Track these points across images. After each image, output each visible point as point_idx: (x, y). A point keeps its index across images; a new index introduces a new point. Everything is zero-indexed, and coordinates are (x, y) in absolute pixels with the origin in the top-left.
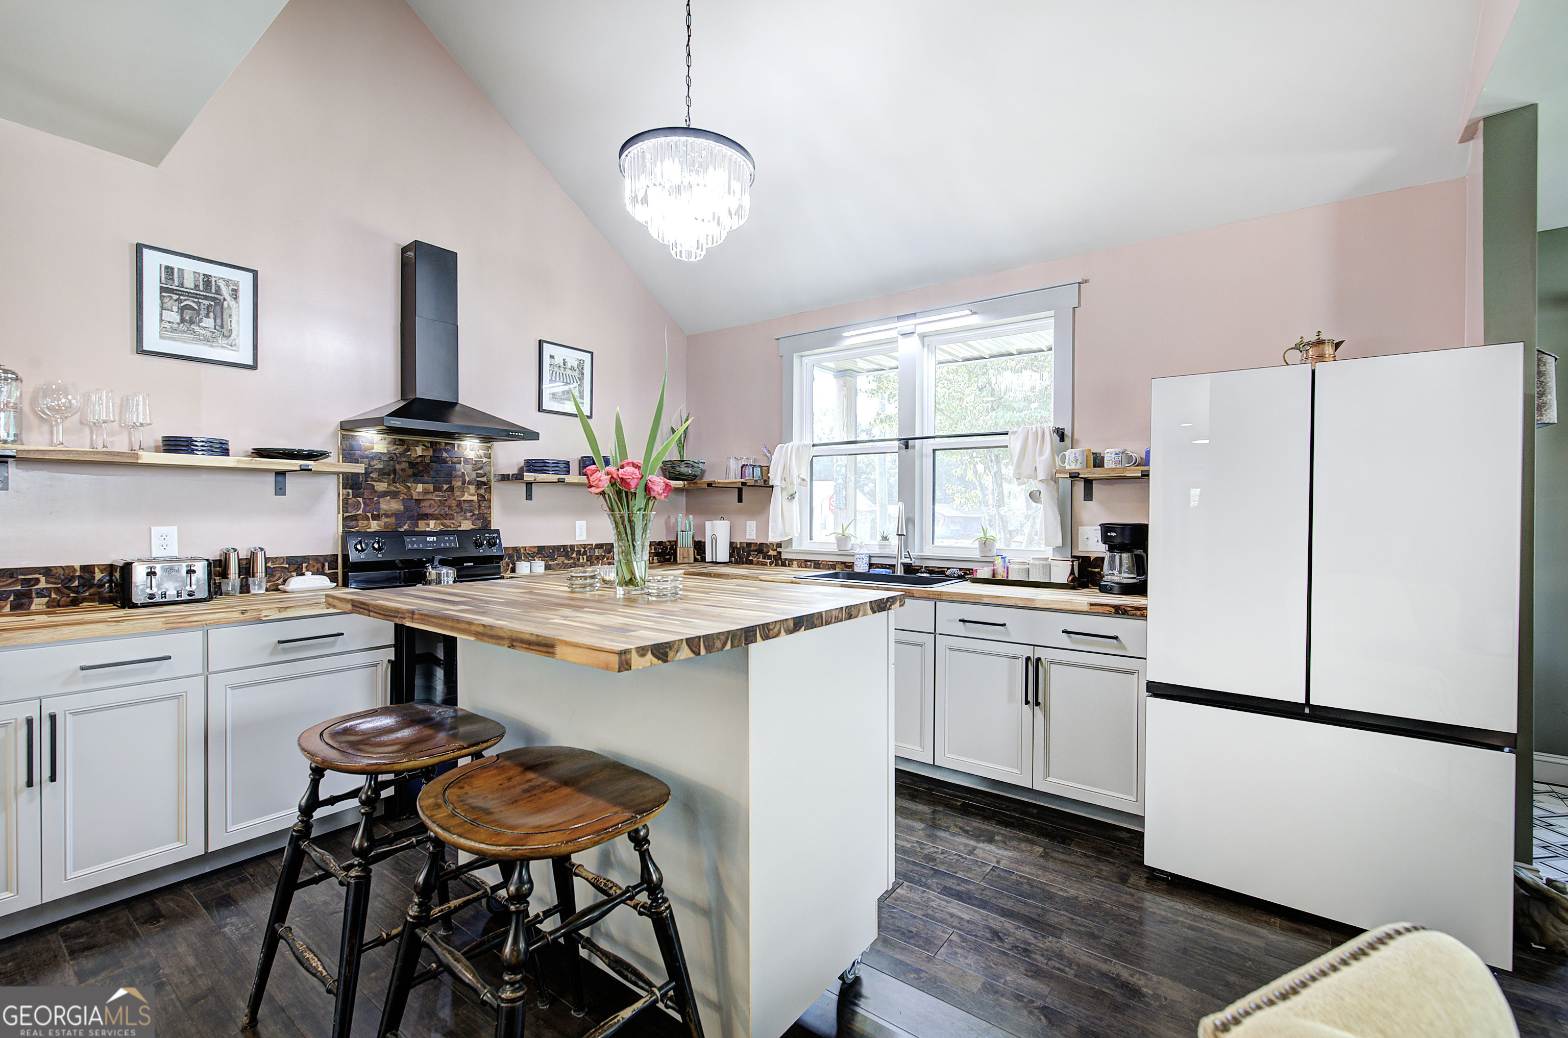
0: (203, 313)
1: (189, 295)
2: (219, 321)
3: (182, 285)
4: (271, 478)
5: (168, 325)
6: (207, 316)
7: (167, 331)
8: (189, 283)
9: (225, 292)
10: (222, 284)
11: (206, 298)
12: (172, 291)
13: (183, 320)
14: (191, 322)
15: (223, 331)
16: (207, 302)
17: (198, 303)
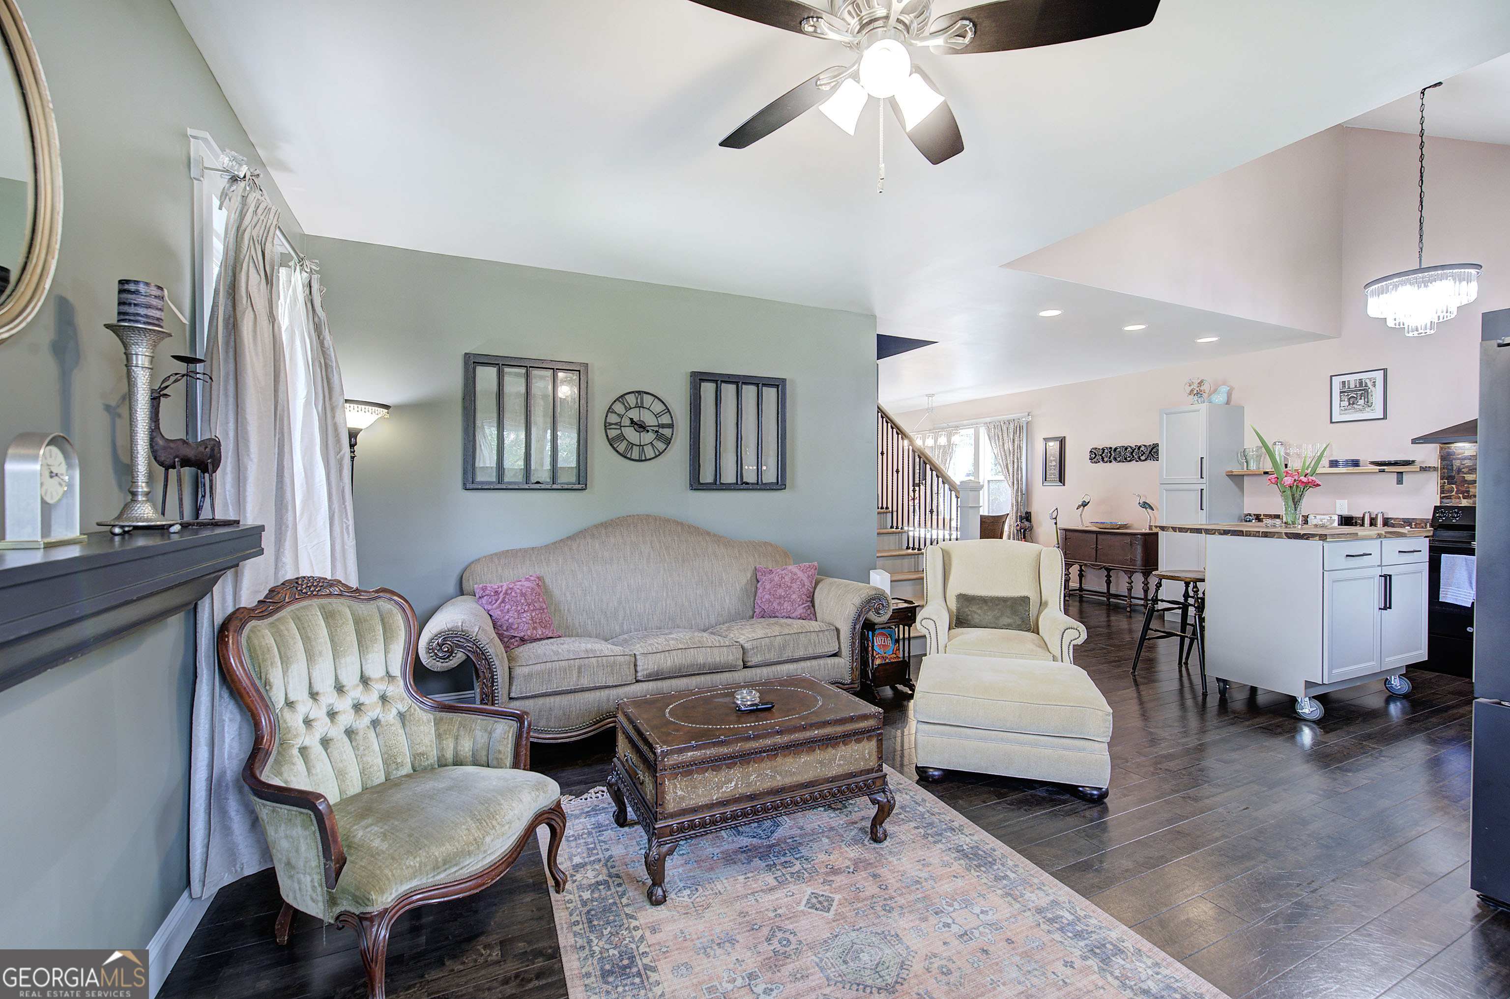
0: (1359, 398)
1: (1352, 391)
2: (1366, 400)
3: (1349, 388)
4: (1395, 475)
5: (1343, 408)
6: (1361, 399)
7: (1343, 410)
8: (1352, 386)
9: (1370, 384)
10: (1368, 381)
11: (1360, 390)
12: (1344, 392)
13: (1349, 404)
14: (1353, 404)
15: (1368, 404)
16: (1360, 392)
17: (1356, 394)
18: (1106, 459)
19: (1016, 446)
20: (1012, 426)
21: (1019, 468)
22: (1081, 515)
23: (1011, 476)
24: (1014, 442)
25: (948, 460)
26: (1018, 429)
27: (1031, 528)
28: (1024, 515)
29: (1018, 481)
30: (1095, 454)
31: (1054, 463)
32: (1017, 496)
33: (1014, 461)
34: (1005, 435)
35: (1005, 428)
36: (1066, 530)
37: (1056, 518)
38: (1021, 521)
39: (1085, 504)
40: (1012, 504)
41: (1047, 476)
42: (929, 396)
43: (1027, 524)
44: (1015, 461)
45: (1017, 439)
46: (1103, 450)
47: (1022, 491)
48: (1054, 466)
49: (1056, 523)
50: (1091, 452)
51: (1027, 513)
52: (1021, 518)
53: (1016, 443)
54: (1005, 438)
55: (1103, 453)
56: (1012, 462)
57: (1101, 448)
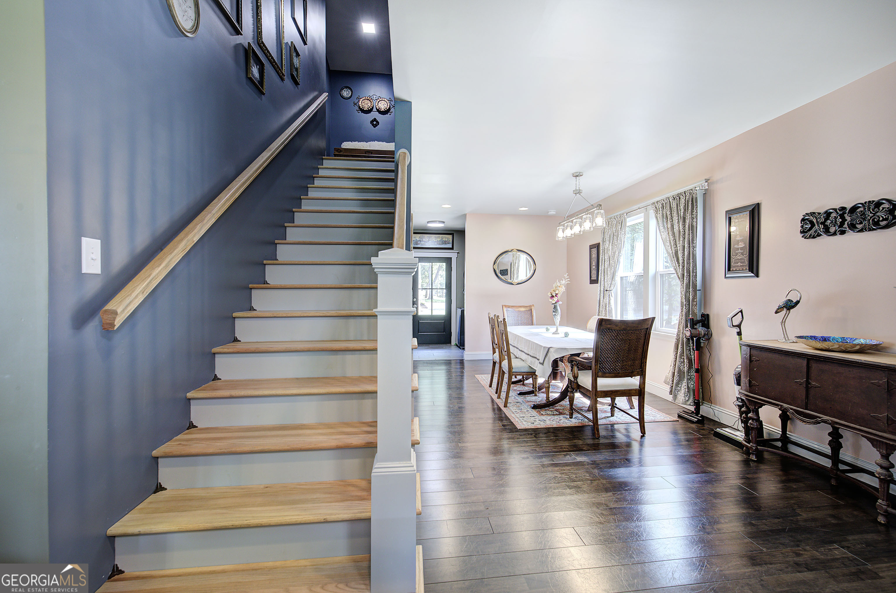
18: (832, 230)
19: (687, 226)
20: (683, 201)
21: (692, 256)
22: (783, 322)
23: (681, 267)
24: (684, 221)
25: (617, 253)
26: (690, 203)
27: (708, 337)
28: (699, 318)
29: (689, 272)
30: (812, 223)
31: (741, 245)
32: (687, 291)
33: (684, 247)
34: (675, 214)
35: (674, 205)
36: (752, 347)
37: (739, 326)
38: (692, 327)
39: (790, 305)
40: (682, 303)
41: (732, 264)
42: (577, 175)
43: (701, 330)
44: (686, 246)
45: (688, 216)
46: (828, 214)
47: (695, 286)
48: (741, 249)
49: (739, 334)
50: (803, 220)
51: (703, 315)
52: (693, 323)
53: (687, 221)
54: (675, 218)
55: (827, 219)
56: (681, 248)
57: (822, 211)
